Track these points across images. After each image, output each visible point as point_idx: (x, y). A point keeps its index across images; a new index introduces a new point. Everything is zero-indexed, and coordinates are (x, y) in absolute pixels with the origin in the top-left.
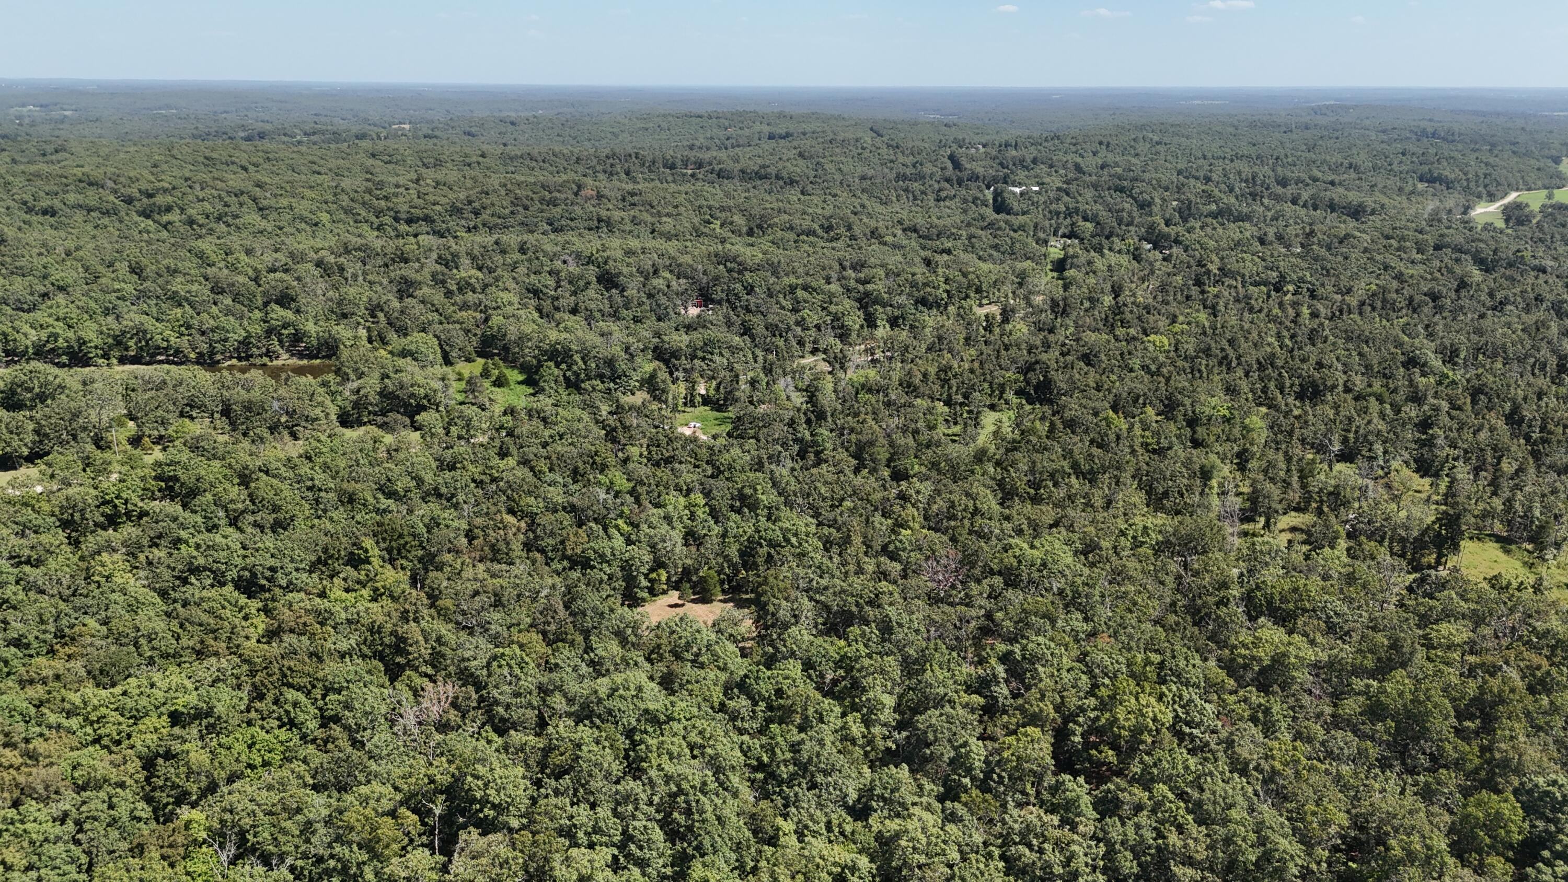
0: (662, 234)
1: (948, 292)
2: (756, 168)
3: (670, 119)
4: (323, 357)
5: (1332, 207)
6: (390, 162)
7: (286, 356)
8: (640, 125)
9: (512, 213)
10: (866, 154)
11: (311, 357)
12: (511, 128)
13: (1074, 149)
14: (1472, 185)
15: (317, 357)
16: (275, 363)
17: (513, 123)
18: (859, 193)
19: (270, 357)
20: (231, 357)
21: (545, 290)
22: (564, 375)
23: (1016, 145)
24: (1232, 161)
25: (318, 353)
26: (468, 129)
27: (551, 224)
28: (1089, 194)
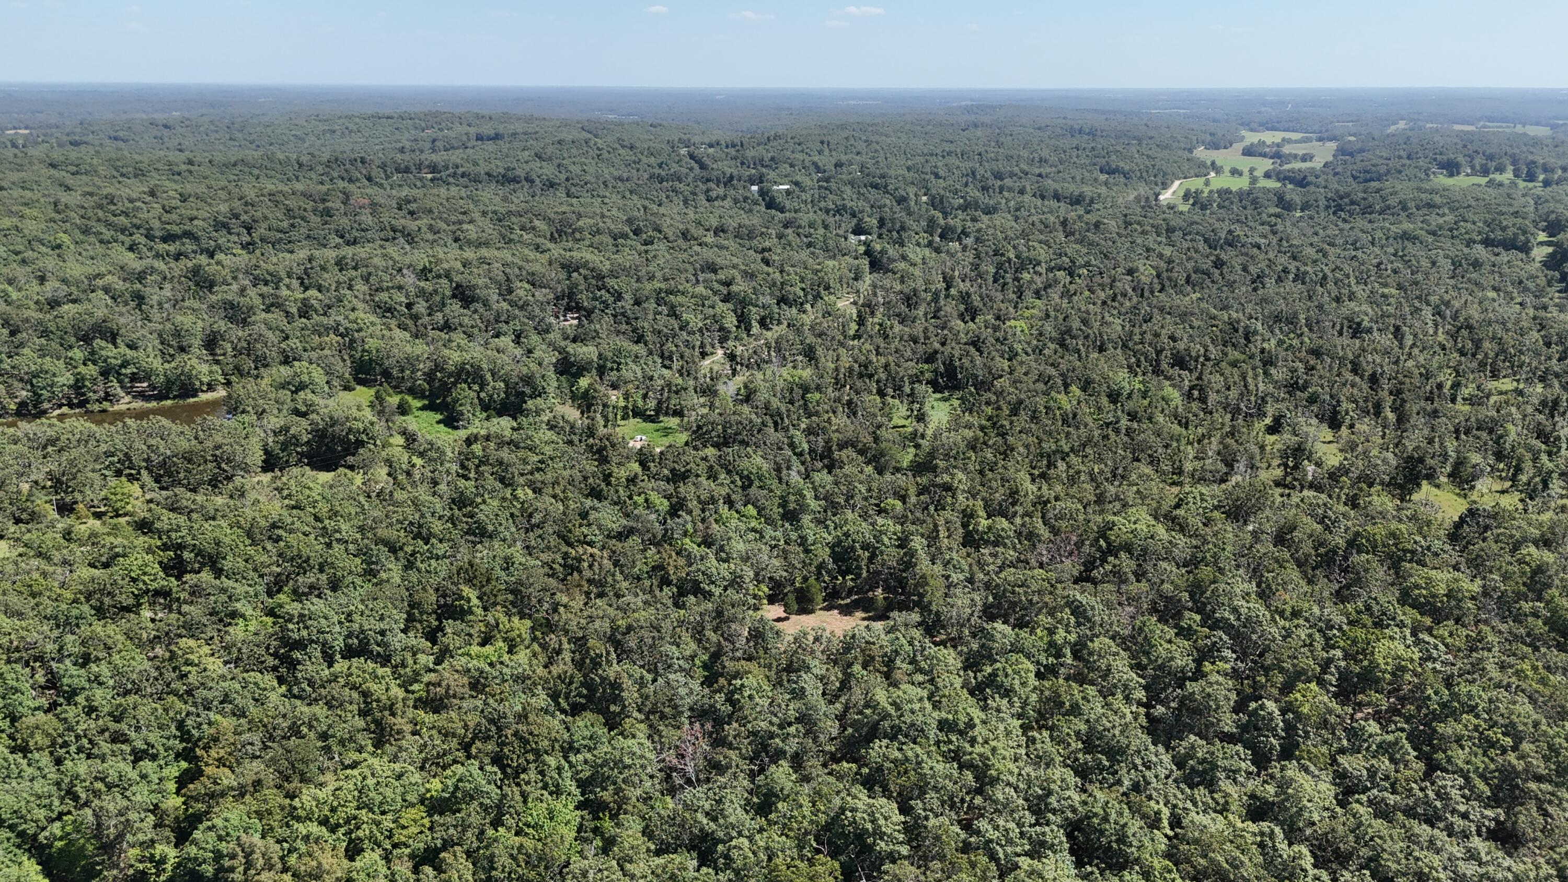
0: (469, 243)
1: (803, 289)
2: (502, 171)
3: (357, 120)
4: (175, 398)
5: (1057, 197)
6: (77, 173)
7: (128, 399)
8: (322, 127)
9: (293, 225)
10: (605, 155)
11: (160, 397)
12: (166, 132)
13: (800, 148)
14: (1144, 174)
15: (167, 398)
16: (116, 408)
17: (166, 126)
18: (627, 194)
19: (111, 401)
20: (60, 406)
21: (398, 307)
22: (478, 397)
23: (742, 145)
24: (943, 157)
25: (168, 393)
26: (113, 134)
27: (342, 237)
28: (848, 190)
